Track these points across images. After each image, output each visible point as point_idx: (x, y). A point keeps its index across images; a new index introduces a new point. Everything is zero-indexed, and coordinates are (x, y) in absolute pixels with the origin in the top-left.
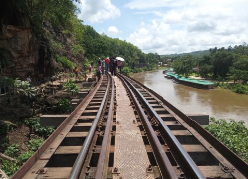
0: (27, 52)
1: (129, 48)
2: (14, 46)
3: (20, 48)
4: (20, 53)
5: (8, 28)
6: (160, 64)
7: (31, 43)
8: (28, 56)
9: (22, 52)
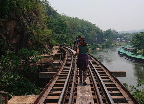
0: (12, 35)
1: (88, 26)
2: (4, 32)
3: (8, 33)
4: (7, 36)
5: (3, 20)
6: (118, 40)
7: (15, 29)
8: (13, 39)
9: (9, 36)
